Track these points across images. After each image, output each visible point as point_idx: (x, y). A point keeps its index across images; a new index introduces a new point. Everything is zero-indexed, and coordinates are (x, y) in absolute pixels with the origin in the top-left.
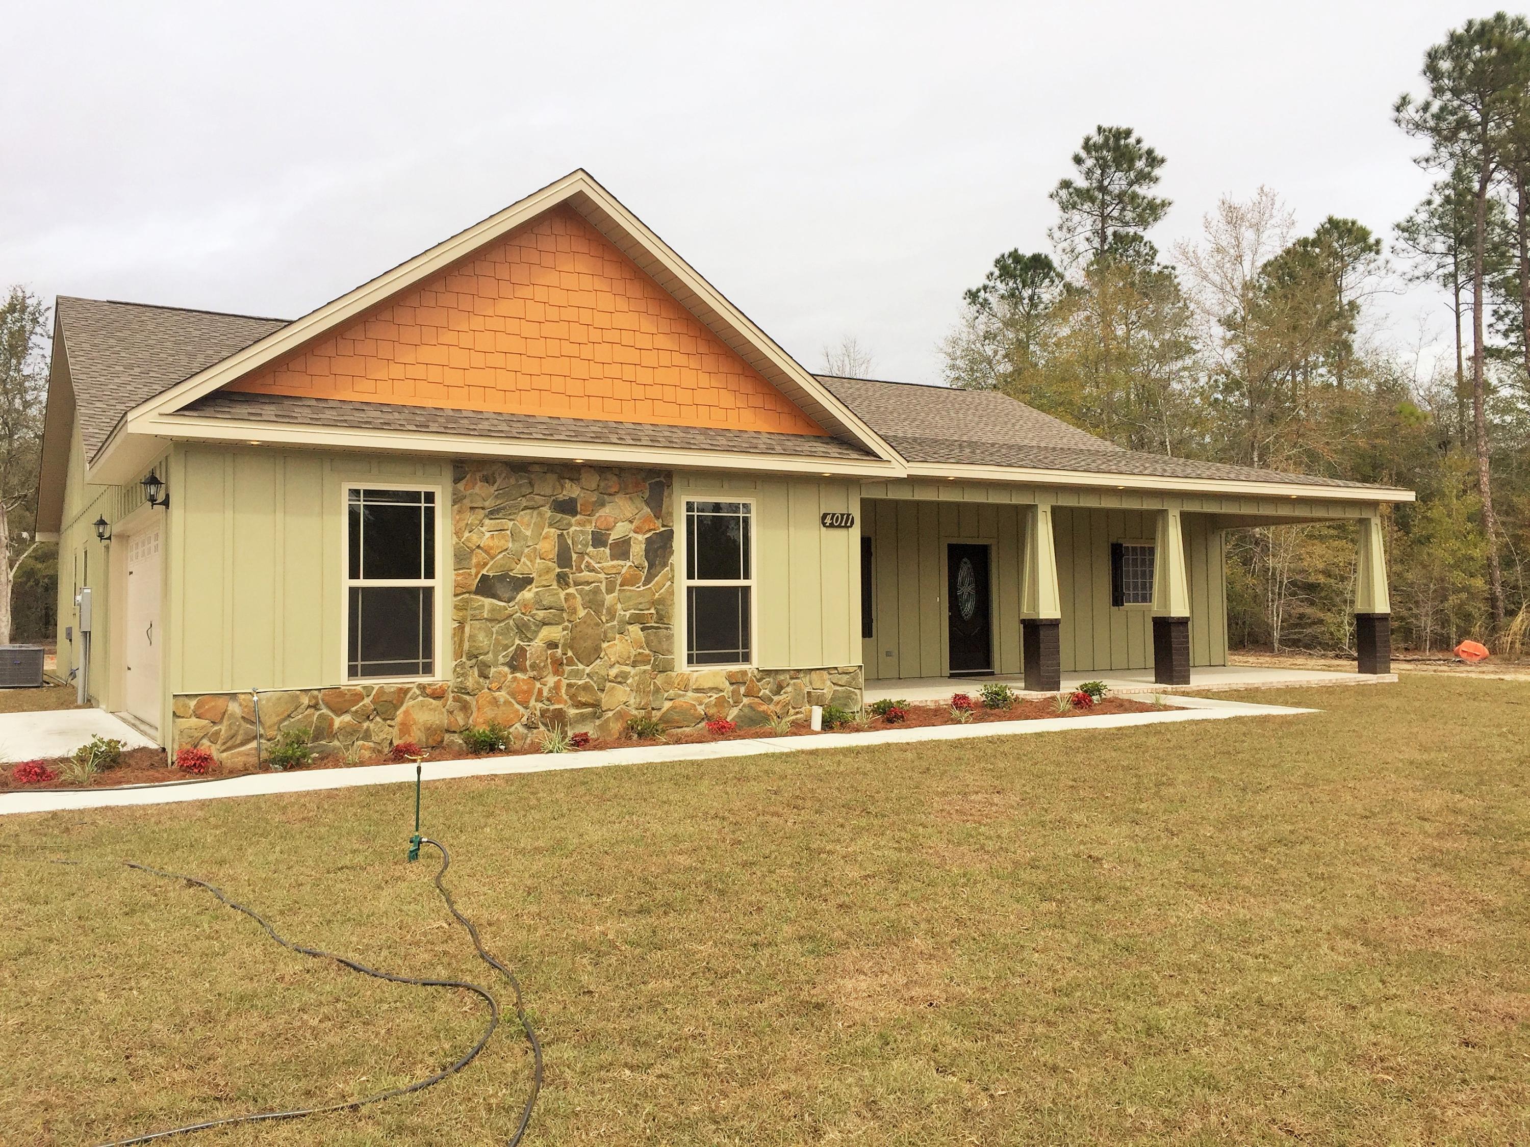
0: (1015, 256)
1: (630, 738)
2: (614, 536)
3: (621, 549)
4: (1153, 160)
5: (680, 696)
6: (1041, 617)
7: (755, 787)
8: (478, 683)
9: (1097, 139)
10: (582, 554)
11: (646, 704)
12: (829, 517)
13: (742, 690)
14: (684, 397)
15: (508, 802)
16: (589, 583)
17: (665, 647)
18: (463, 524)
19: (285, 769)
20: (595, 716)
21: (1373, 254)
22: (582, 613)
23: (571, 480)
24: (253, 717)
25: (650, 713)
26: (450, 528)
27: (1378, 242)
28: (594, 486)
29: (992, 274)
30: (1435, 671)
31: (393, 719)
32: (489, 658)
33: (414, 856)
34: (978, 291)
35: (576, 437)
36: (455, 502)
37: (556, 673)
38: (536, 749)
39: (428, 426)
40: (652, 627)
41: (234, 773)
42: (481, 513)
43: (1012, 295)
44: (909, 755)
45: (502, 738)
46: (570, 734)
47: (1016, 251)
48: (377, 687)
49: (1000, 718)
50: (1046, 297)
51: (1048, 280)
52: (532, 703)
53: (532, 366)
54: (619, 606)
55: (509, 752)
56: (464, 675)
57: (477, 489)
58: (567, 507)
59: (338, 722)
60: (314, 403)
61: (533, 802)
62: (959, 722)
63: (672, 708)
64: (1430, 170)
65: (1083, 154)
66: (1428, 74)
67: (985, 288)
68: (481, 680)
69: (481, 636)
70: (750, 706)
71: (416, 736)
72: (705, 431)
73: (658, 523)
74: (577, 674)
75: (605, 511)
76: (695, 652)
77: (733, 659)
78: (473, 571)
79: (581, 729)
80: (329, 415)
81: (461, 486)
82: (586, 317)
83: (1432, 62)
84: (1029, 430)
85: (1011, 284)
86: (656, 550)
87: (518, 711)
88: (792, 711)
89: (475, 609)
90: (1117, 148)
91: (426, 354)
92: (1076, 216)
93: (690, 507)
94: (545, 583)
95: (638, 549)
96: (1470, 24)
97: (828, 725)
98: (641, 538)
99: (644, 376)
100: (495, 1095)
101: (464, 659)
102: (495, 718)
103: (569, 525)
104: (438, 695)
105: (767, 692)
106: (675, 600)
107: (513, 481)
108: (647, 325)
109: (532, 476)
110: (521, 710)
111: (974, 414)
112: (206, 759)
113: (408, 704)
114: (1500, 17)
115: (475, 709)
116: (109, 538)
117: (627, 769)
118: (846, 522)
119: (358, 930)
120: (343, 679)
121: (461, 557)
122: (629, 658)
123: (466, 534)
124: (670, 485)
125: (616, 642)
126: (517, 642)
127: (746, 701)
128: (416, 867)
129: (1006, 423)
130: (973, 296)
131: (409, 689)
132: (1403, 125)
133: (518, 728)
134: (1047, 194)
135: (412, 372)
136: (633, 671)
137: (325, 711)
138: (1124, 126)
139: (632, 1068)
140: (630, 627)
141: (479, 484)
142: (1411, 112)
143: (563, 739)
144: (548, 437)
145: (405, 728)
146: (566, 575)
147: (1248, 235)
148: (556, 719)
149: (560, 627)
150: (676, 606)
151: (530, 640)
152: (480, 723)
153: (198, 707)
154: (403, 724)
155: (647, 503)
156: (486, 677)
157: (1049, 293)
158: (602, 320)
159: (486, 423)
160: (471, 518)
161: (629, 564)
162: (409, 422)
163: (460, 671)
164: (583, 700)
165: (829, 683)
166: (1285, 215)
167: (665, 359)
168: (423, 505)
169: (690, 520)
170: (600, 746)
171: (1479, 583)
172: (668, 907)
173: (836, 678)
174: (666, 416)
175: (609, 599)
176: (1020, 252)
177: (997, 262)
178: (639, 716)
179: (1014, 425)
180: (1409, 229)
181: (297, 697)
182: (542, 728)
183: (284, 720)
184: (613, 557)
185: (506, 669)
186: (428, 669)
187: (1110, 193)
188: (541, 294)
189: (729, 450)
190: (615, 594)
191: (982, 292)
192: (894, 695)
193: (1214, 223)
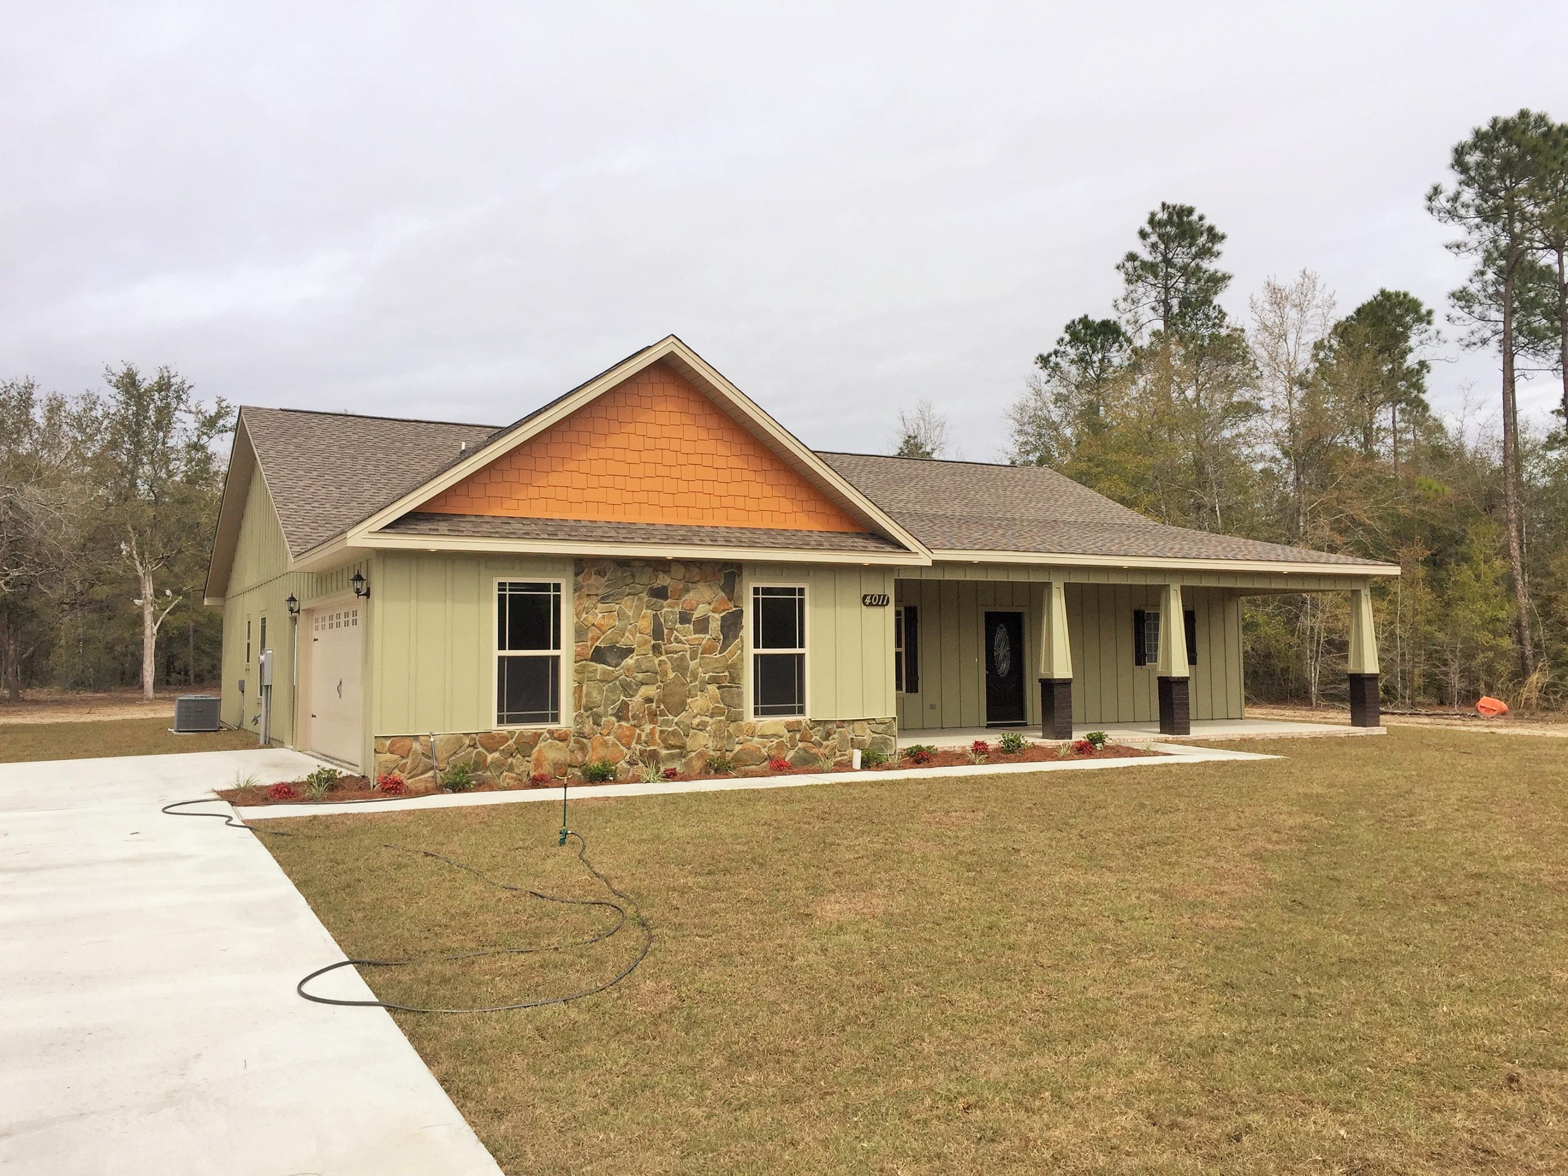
0: (1085, 321)
1: (708, 773)
2: (696, 615)
3: (702, 625)
4: (1214, 236)
5: (748, 740)
6: (1055, 677)
7: (797, 807)
8: (593, 729)
9: (1162, 216)
10: (671, 630)
11: (721, 747)
12: (869, 598)
13: (798, 736)
14: (752, 504)
15: (619, 814)
16: (677, 652)
17: (736, 702)
18: (581, 608)
19: (454, 792)
20: (682, 756)
21: (1424, 325)
22: (671, 675)
23: (664, 572)
24: (429, 753)
25: (724, 754)
26: (572, 611)
27: (1430, 313)
28: (681, 577)
29: (1062, 340)
30: (1447, 725)
31: (529, 756)
32: (601, 710)
33: (562, 842)
34: (1050, 355)
35: (667, 540)
36: (575, 591)
37: (652, 721)
38: (636, 780)
39: (556, 535)
40: (727, 686)
41: (418, 794)
42: (595, 599)
43: (1082, 360)
44: (922, 787)
45: (611, 771)
46: (662, 769)
47: (1086, 317)
48: (518, 732)
49: (1009, 761)
50: (1116, 361)
51: (1117, 344)
52: (633, 745)
53: (633, 484)
54: (700, 670)
55: (616, 782)
56: (582, 723)
57: (592, 581)
58: (660, 593)
59: (490, 758)
60: (474, 519)
61: (637, 814)
62: (974, 764)
63: (742, 750)
64: (1462, 255)
65: (1148, 229)
66: (1456, 167)
67: (1056, 353)
68: (595, 727)
69: (595, 694)
70: (804, 749)
71: (547, 769)
72: (768, 532)
73: (731, 605)
74: (667, 723)
75: (691, 595)
76: (760, 706)
77: (791, 711)
78: (589, 643)
79: (670, 766)
80: (485, 528)
81: (580, 578)
82: (675, 445)
83: (1459, 157)
84: (1070, 505)
85: (1081, 349)
86: (729, 627)
87: (622, 751)
88: (838, 753)
89: (591, 672)
90: (1180, 224)
91: (554, 478)
92: (1140, 288)
93: (756, 590)
94: (643, 652)
95: (715, 624)
96: (1495, 121)
97: (866, 765)
98: (717, 616)
99: (720, 489)
100: (628, 944)
101: (582, 711)
102: (606, 756)
103: (662, 607)
104: (563, 738)
105: (818, 738)
106: (744, 665)
107: (619, 574)
108: (722, 450)
109: (634, 570)
110: (625, 750)
111: (1020, 491)
112: (400, 783)
113: (541, 744)
114: (1524, 114)
115: (590, 749)
116: (298, 612)
117: (705, 794)
118: (883, 601)
119: (537, 880)
120: (494, 726)
121: (580, 632)
122: (708, 710)
123: (584, 616)
124: (740, 574)
125: (698, 698)
126: (622, 698)
127: (800, 745)
128: (566, 848)
129: (1049, 499)
130: (1044, 360)
131: (542, 734)
132: (1435, 213)
133: (622, 764)
134: (1114, 266)
135: (545, 492)
136: (711, 721)
137: (480, 749)
138: (1188, 204)
139: (699, 936)
140: (708, 686)
141: (594, 577)
142: (1442, 202)
143: (657, 772)
144: (646, 541)
145: (538, 764)
146: (659, 645)
147: (1292, 314)
148: (652, 757)
149: (655, 687)
150: (745, 670)
151: (632, 696)
152: (594, 760)
153: (392, 745)
154: (537, 760)
155: (723, 589)
156: (599, 725)
157: (1118, 357)
158: (687, 447)
159: (599, 530)
160: (587, 603)
161: (708, 637)
162: (543, 531)
163: (578, 720)
164: (672, 743)
165: (868, 731)
166: (1326, 296)
167: (737, 475)
168: (552, 593)
169: (756, 601)
170: (685, 778)
171: (1506, 643)
172: (726, 871)
173: (874, 727)
174: (738, 520)
175: (693, 664)
176: (1090, 318)
177: (1068, 328)
178: (716, 756)
179: (1056, 501)
180: (1463, 297)
181: (461, 738)
182: (641, 765)
183: (452, 756)
184: (696, 632)
185: (614, 719)
186: (556, 718)
187: (1173, 266)
188: (641, 429)
189: (786, 547)
190: (698, 660)
191: (1054, 356)
192: (925, 742)
193: (1259, 304)
